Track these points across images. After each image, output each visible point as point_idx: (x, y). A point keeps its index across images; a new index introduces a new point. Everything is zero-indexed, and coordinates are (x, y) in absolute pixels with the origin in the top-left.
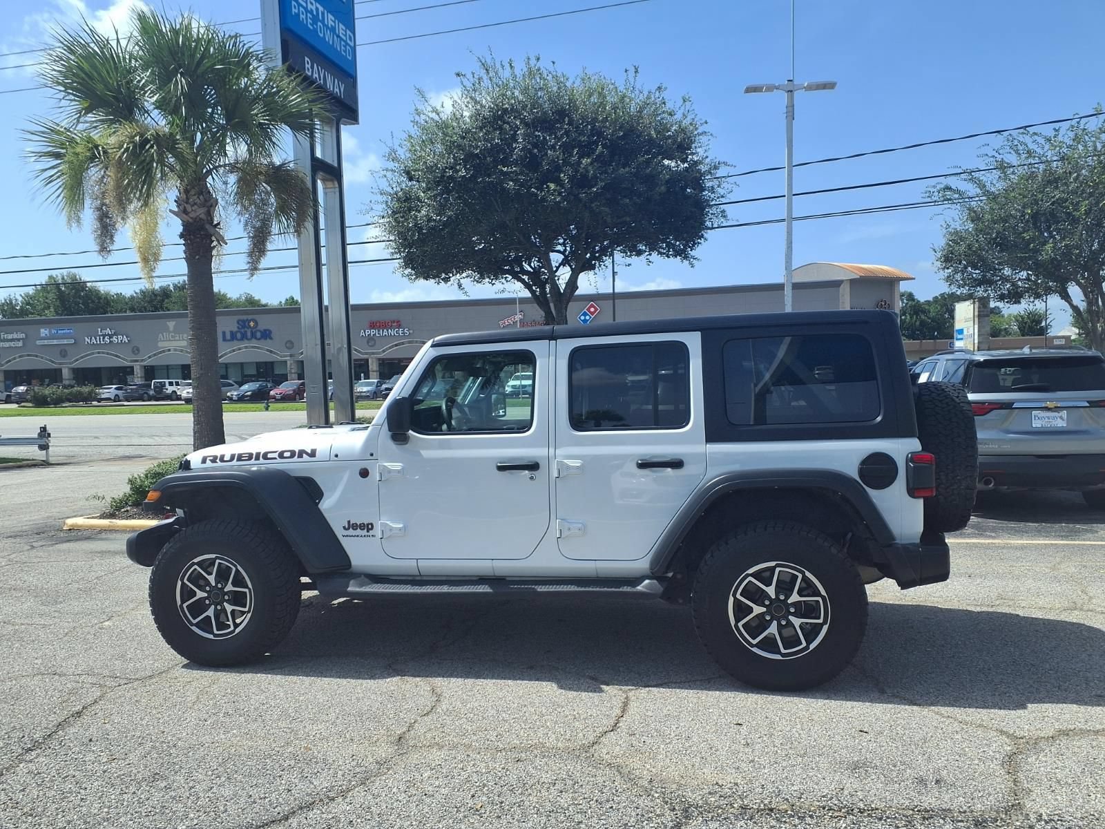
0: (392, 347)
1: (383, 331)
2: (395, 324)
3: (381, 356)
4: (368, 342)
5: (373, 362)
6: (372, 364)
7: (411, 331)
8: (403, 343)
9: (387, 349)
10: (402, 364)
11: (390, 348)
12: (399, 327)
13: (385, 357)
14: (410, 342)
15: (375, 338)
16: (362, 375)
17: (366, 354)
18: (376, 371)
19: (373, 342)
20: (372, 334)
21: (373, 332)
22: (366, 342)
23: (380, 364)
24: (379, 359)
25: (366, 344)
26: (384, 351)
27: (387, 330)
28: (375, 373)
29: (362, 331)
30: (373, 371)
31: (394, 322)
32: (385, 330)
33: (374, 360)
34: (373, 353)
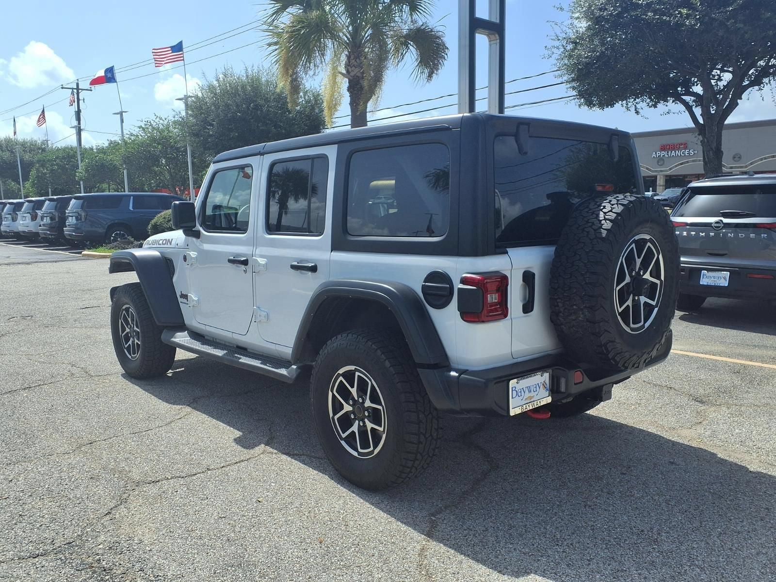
0: (678, 165)
1: (671, 152)
2: (682, 146)
3: (668, 173)
4: (658, 162)
5: (660, 178)
6: (660, 180)
7: (696, 152)
8: (687, 162)
9: (673, 167)
10: (687, 179)
11: (676, 166)
12: (685, 148)
13: (671, 174)
14: (693, 161)
15: (664, 158)
16: (651, 189)
17: (656, 171)
18: (663, 186)
19: (662, 162)
20: (662, 155)
21: (663, 153)
22: (656, 162)
23: (666, 180)
24: (666, 176)
25: (656, 164)
26: (670, 169)
27: (675, 152)
28: (662, 187)
29: (654, 153)
30: (660, 186)
31: (682, 144)
32: (673, 152)
33: (662, 177)
34: (661, 171)
